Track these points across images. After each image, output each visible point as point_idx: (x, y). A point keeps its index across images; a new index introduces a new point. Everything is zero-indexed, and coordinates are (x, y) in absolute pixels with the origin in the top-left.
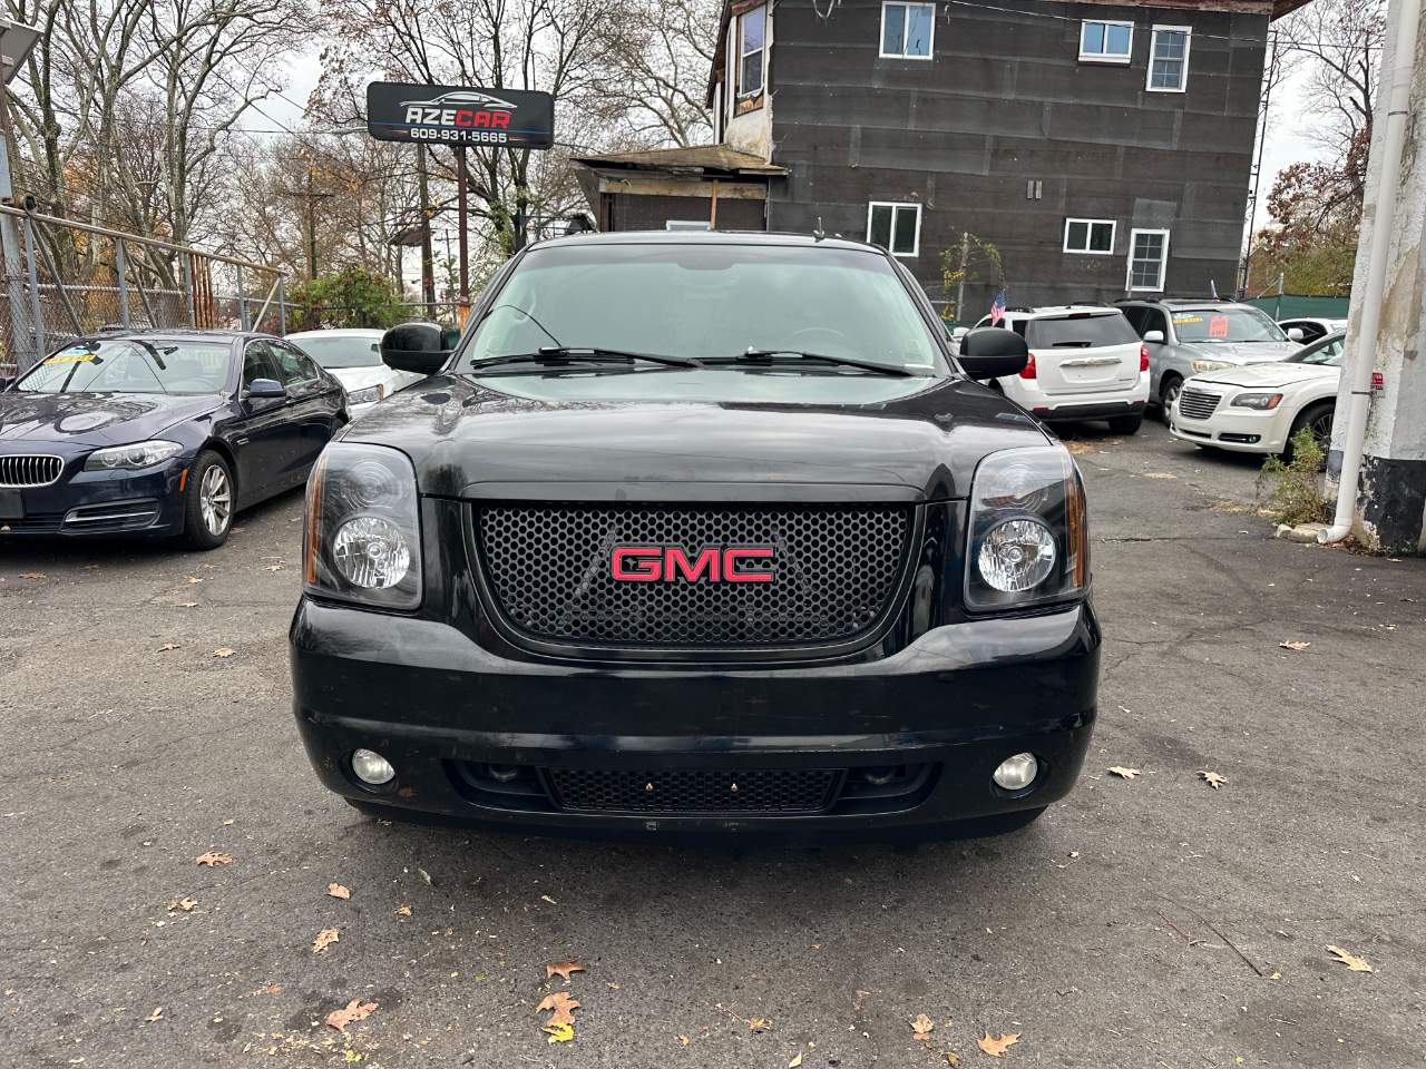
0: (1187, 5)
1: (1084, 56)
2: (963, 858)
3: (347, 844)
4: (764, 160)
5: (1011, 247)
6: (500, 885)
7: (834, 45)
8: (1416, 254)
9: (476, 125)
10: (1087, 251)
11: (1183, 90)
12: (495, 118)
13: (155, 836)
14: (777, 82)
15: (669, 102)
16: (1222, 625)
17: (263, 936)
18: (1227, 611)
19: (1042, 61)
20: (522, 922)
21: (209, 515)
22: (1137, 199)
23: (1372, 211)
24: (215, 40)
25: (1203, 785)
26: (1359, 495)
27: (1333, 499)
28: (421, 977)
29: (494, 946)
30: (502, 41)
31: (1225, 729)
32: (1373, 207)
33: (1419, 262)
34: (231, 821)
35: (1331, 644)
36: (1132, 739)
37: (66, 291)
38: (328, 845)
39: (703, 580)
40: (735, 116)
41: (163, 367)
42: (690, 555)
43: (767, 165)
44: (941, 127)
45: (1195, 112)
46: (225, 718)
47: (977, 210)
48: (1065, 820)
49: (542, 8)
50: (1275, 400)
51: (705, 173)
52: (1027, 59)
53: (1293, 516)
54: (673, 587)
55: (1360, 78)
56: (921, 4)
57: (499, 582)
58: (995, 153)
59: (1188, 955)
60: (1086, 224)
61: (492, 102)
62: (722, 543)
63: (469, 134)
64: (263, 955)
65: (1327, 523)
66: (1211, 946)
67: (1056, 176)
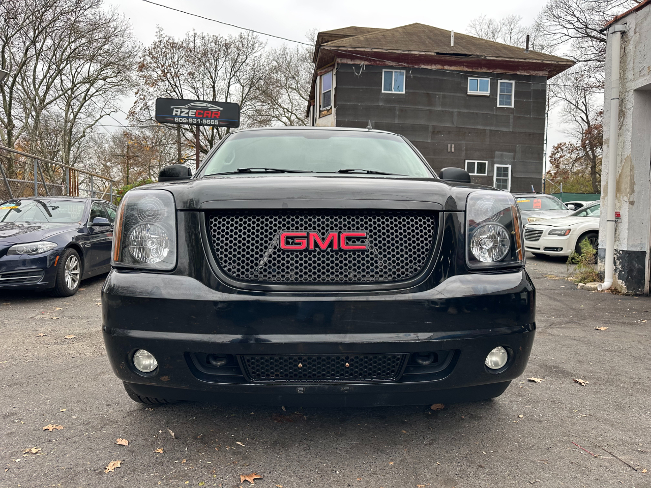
0: (512, 72)
1: (470, 92)
2: (463, 419)
3: (128, 420)
6: (213, 438)
7: (362, 87)
8: (629, 158)
9: (205, 116)
10: (476, 174)
11: (513, 107)
12: (213, 114)
13: (21, 418)
14: (337, 103)
15: (289, 119)
16: (564, 321)
17: (77, 465)
18: (564, 316)
19: (452, 94)
20: (225, 456)
21: (68, 280)
22: (497, 152)
23: (607, 142)
24: (88, 90)
25: (577, 384)
26: (614, 268)
27: (602, 270)
28: (168, 484)
29: (209, 468)
30: (216, 89)
31: (580, 362)
32: (608, 140)
33: (631, 162)
34: (65, 410)
35: (617, 327)
36: (536, 367)
37: (8, 181)
38: (118, 420)
39: (329, 250)
40: (320, 117)
41: (51, 216)
42: (322, 237)
44: (409, 122)
45: (518, 115)
46: (67, 365)
48: (511, 401)
49: (234, 75)
50: (568, 232)
52: (446, 93)
53: (585, 279)
54: (313, 253)
55: (583, 108)
56: (399, 71)
57: (219, 253)
58: (433, 132)
59: (595, 462)
60: (474, 163)
61: (212, 107)
62: (339, 231)
63: (201, 120)
64: (76, 475)
65: (601, 282)
66: (605, 457)
67: (460, 142)
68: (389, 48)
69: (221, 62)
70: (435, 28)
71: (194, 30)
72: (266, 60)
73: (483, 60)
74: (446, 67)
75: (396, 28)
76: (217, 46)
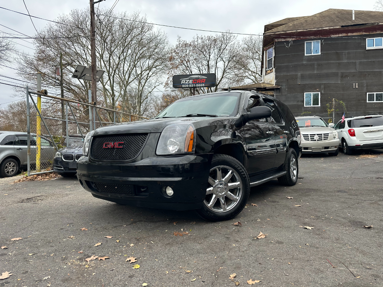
1: (367, 48)
4: (274, 85)
5: (349, 102)
7: (292, 54)
9: (197, 83)
10: (375, 101)
12: (202, 81)
14: (276, 65)
19: (354, 51)
30: (210, 66)
34: (91, 223)
38: (109, 229)
40: (266, 75)
43: (274, 86)
44: (325, 71)
47: (337, 92)
49: (219, 57)
51: (257, 89)
52: (350, 51)
56: (316, 41)
58: (342, 77)
59: (331, 270)
60: (374, 94)
61: (202, 77)
66: (340, 268)
67: (362, 81)
68: (308, 28)
69: (212, 50)
70: (343, 10)
71: (197, 35)
72: (238, 45)
73: (376, 26)
74: (349, 34)
75: (315, 15)
76: (210, 41)
